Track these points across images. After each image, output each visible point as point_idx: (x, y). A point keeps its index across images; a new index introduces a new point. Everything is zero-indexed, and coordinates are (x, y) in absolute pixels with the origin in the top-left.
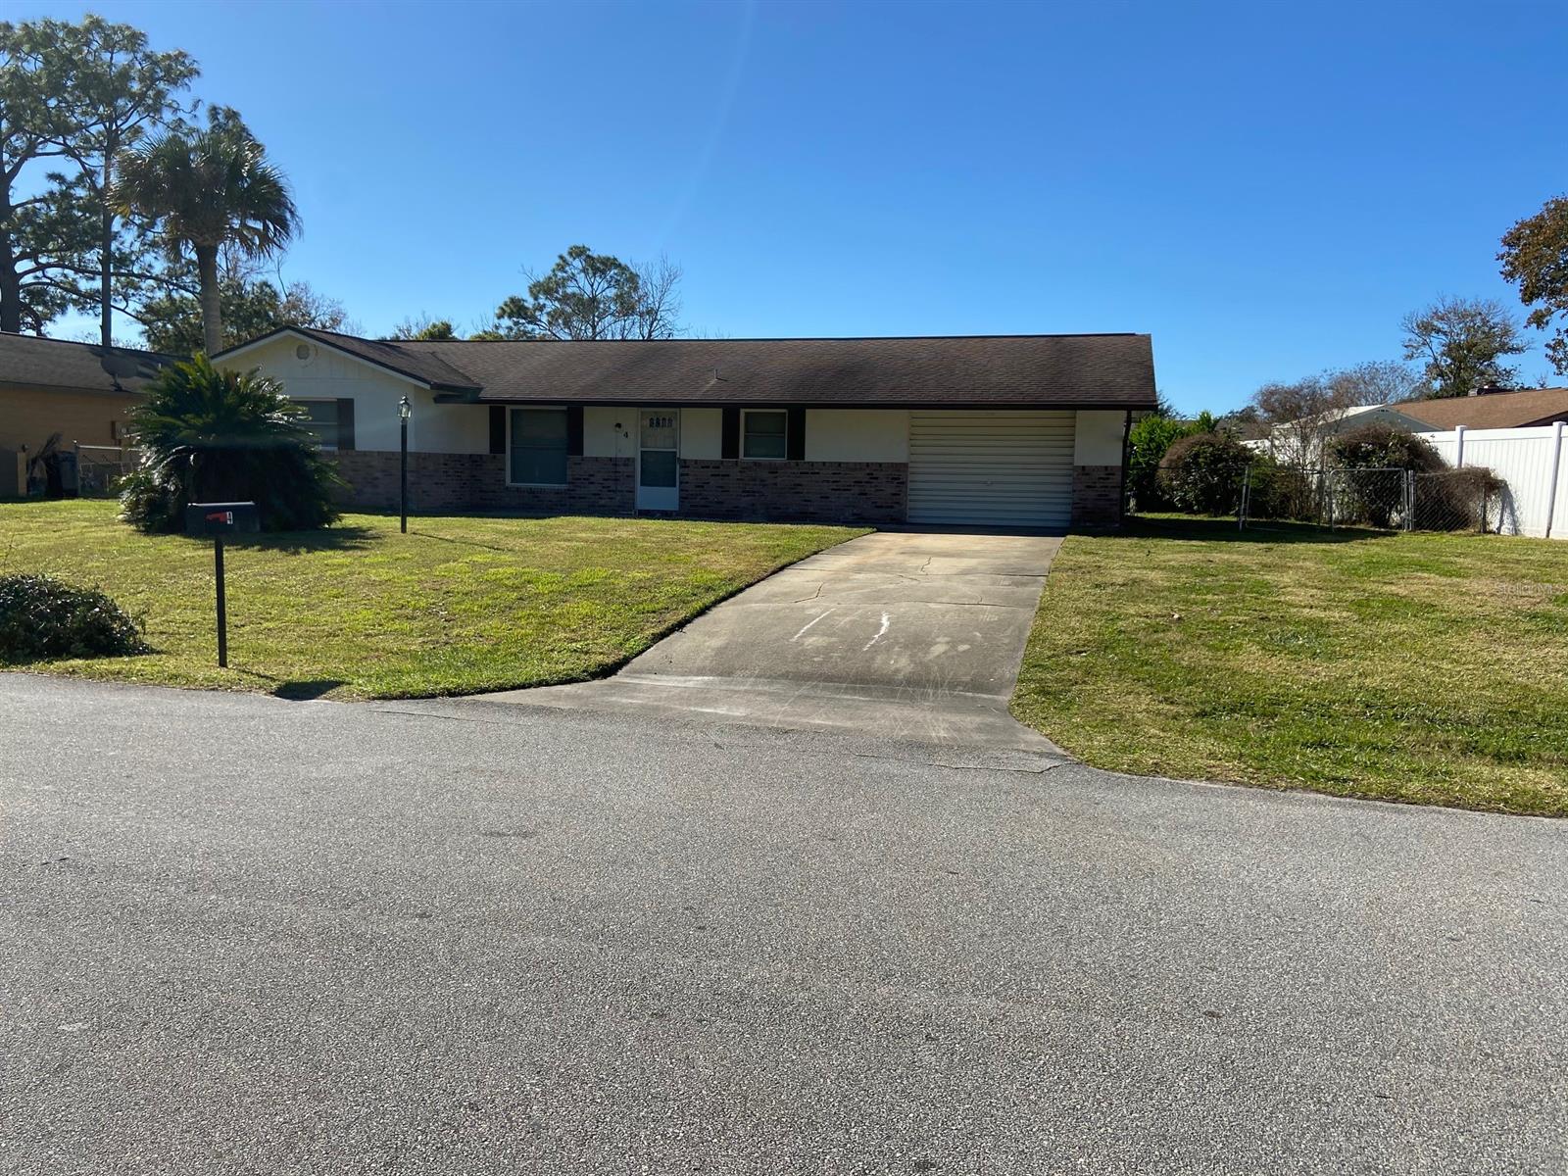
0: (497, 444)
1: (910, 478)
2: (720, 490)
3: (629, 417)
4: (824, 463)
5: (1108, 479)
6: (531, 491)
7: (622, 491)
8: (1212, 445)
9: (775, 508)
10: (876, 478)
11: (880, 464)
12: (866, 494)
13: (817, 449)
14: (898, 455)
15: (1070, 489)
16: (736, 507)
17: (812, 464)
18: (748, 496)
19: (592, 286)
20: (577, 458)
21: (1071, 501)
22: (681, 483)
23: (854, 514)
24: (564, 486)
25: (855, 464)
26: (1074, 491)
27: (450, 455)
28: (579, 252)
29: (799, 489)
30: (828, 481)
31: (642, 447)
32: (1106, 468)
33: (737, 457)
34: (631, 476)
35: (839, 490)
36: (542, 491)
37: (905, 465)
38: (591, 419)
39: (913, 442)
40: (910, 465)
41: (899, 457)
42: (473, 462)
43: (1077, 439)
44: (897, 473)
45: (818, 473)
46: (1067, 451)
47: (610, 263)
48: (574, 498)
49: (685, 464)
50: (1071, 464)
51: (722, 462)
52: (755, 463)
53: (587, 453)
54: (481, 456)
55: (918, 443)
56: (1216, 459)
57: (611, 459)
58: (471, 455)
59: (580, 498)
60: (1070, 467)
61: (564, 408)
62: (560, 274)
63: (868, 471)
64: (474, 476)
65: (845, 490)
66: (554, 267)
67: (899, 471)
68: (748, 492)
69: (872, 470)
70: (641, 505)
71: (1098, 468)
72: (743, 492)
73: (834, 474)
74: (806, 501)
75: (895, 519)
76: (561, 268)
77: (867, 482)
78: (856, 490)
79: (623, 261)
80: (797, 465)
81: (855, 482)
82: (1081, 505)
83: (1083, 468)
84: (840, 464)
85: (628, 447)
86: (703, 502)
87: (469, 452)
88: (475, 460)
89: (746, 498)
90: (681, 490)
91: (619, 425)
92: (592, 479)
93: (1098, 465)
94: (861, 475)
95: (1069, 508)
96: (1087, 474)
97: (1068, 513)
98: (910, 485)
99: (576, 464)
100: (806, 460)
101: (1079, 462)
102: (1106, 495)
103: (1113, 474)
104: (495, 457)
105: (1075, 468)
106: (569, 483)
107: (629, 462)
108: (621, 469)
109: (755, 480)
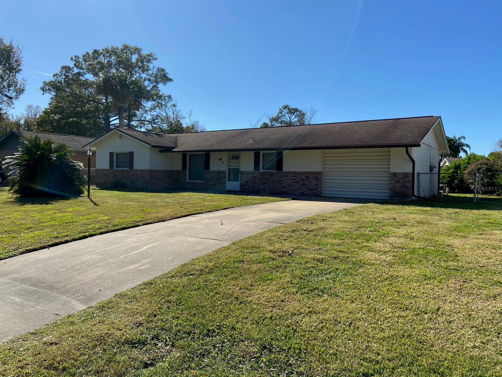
0: (184, 167)
1: (323, 178)
2: (253, 182)
3: (225, 156)
4: (290, 172)
5: (405, 178)
6: (194, 183)
7: (221, 183)
8: (487, 165)
9: (272, 190)
10: (309, 178)
11: (310, 172)
12: (305, 184)
13: (287, 167)
14: (317, 168)
15: (388, 182)
16: (259, 189)
17: (285, 172)
18: (263, 185)
19: (290, 118)
20: (208, 171)
21: (389, 188)
22: (240, 180)
23: (300, 193)
24: (204, 181)
25: (301, 172)
26: (390, 183)
27: (166, 171)
28: (286, 107)
29: (281, 182)
30: (291, 179)
31: (228, 167)
32: (404, 173)
33: (259, 170)
34: (225, 177)
35: (295, 183)
36: (197, 183)
37: (321, 173)
38: (212, 156)
39: (324, 163)
40: (323, 173)
41: (318, 169)
42: (177, 173)
43: (391, 160)
44: (317, 176)
45: (288, 176)
46: (387, 166)
47: (296, 110)
48: (207, 185)
49: (242, 173)
50: (389, 172)
51: (254, 172)
52: (265, 172)
53: (211, 169)
54: (180, 171)
55: (326, 163)
56: (489, 170)
57: (218, 171)
58: (176, 171)
59: (208, 185)
60: (389, 173)
61: (204, 153)
62: (280, 115)
63: (306, 175)
64: (177, 178)
65: (297, 183)
66: (278, 112)
67: (318, 175)
68: (263, 183)
69: (308, 175)
70: (228, 188)
71: (400, 174)
72: (261, 183)
73: (293, 176)
74: (283, 187)
75: (316, 195)
76: (280, 113)
77: (306, 180)
78: (301, 183)
79: (300, 109)
80: (280, 173)
81: (301, 179)
82: (393, 190)
83: (394, 173)
84: (295, 172)
85: (224, 167)
86: (247, 187)
87: (176, 169)
88: (178, 172)
89: (262, 186)
90: (240, 183)
91: (221, 159)
92: (212, 179)
93: (400, 172)
94: (303, 177)
95: (388, 191)
96: (395, 176)
97: (388, 193)
98: (323, 181)
99: (207, 173)
100: (283, 171)
101: (392, 171)
102: (405, 186)
103: (408, 176)
104: (183, 171)
105: (390, 174)
106: (205, 180)
107: (224, 172)
108: (221, 175)
109: (265, 179)
